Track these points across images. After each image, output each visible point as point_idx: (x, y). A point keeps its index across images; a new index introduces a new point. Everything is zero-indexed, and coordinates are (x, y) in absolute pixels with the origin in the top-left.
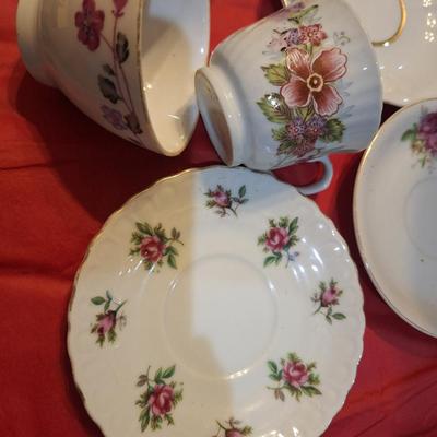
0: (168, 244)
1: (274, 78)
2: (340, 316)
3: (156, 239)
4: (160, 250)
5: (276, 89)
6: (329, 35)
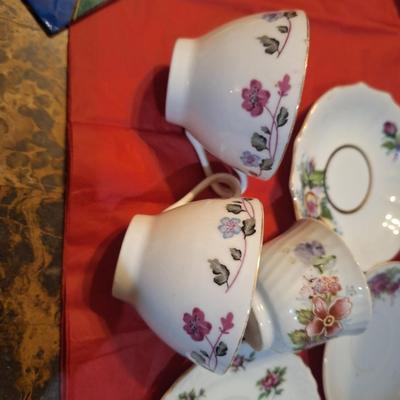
1: (303, 319)
6: (343, 287)
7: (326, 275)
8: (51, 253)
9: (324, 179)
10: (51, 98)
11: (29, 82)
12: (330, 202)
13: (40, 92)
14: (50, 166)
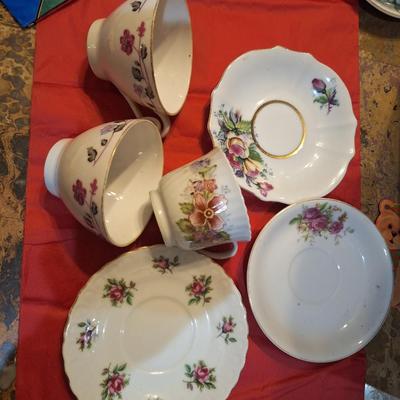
0: (127, 291)
1: (186, 210)
2: (233, 340)
3: (120, 288)
4: (122, 294)
5: (186, 217)
6: (219, 186)
7: (207, 178)
8: (19, 169)
9: (252, 128)
10: (24, 68)
11: (9, 59)
12: (259, 146)
13: (16, 65)
14: (20, 112)
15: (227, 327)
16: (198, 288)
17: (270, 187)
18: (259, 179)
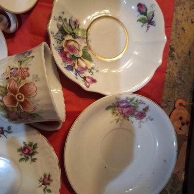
2: (49, 191)
6: (31, 75)
7: (23, 66)
9: (87, 34)
15: (46, 181)
16: (27, 151)
17: (94, 81)
18: (87, 74)
